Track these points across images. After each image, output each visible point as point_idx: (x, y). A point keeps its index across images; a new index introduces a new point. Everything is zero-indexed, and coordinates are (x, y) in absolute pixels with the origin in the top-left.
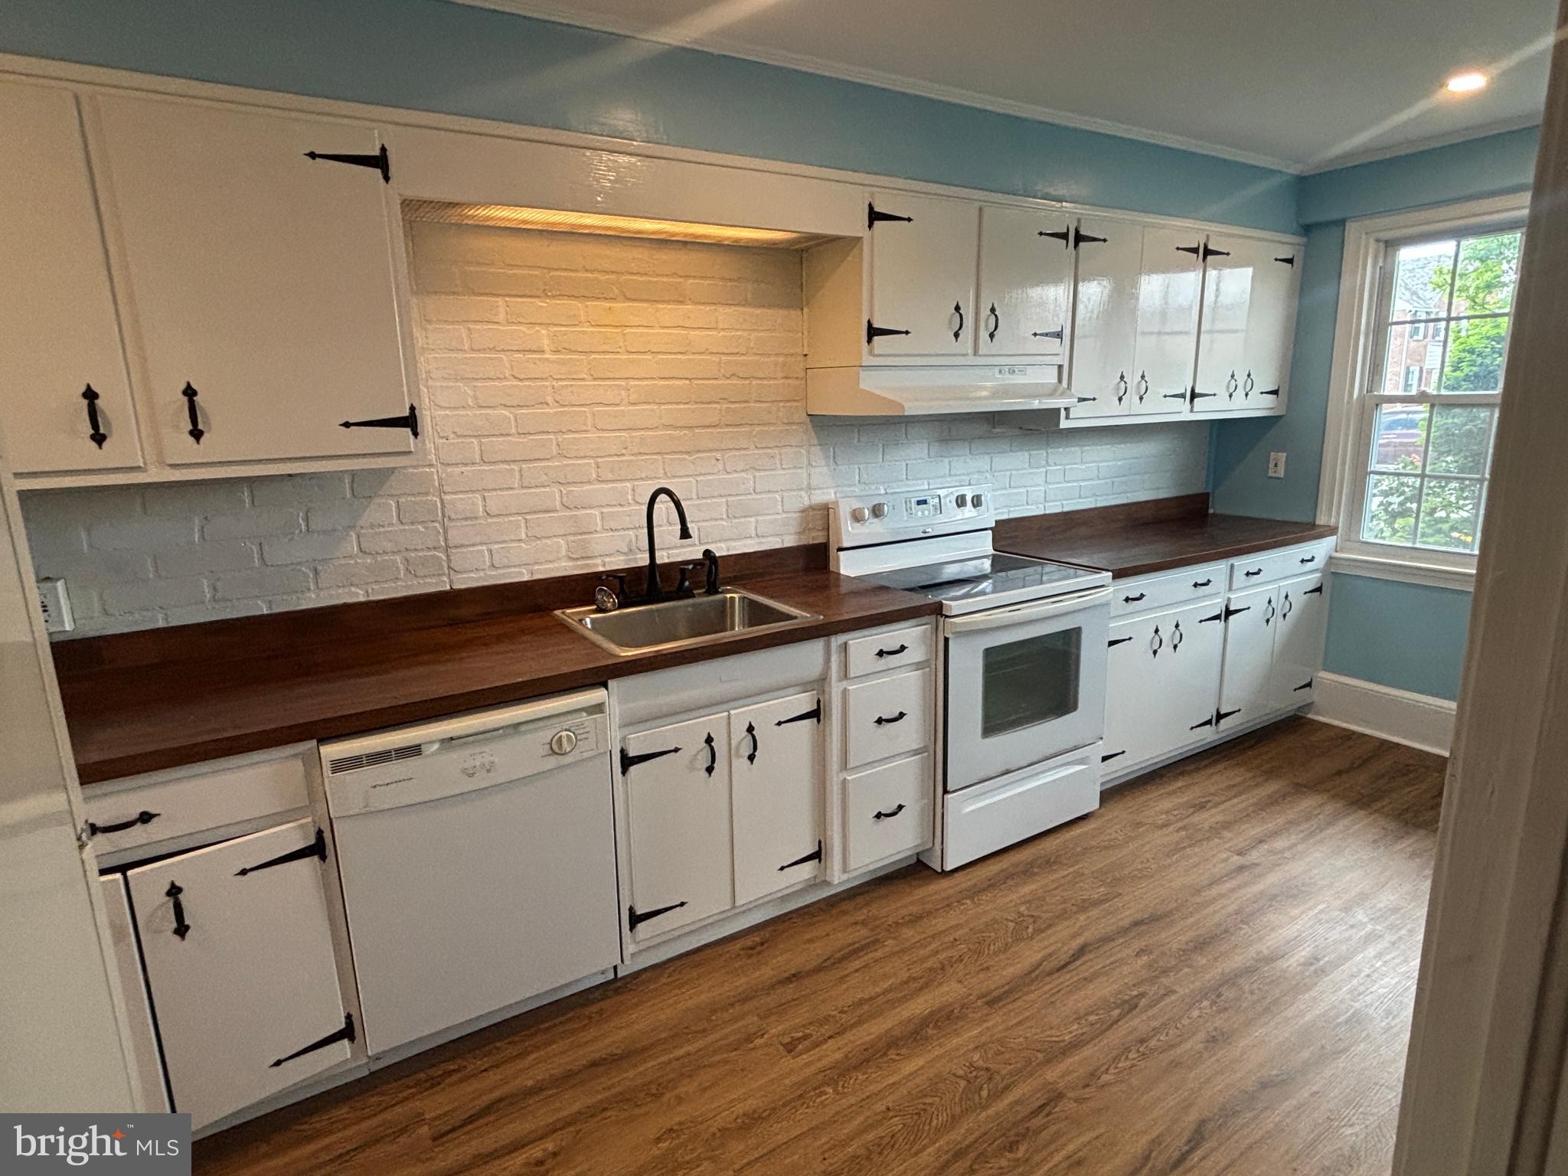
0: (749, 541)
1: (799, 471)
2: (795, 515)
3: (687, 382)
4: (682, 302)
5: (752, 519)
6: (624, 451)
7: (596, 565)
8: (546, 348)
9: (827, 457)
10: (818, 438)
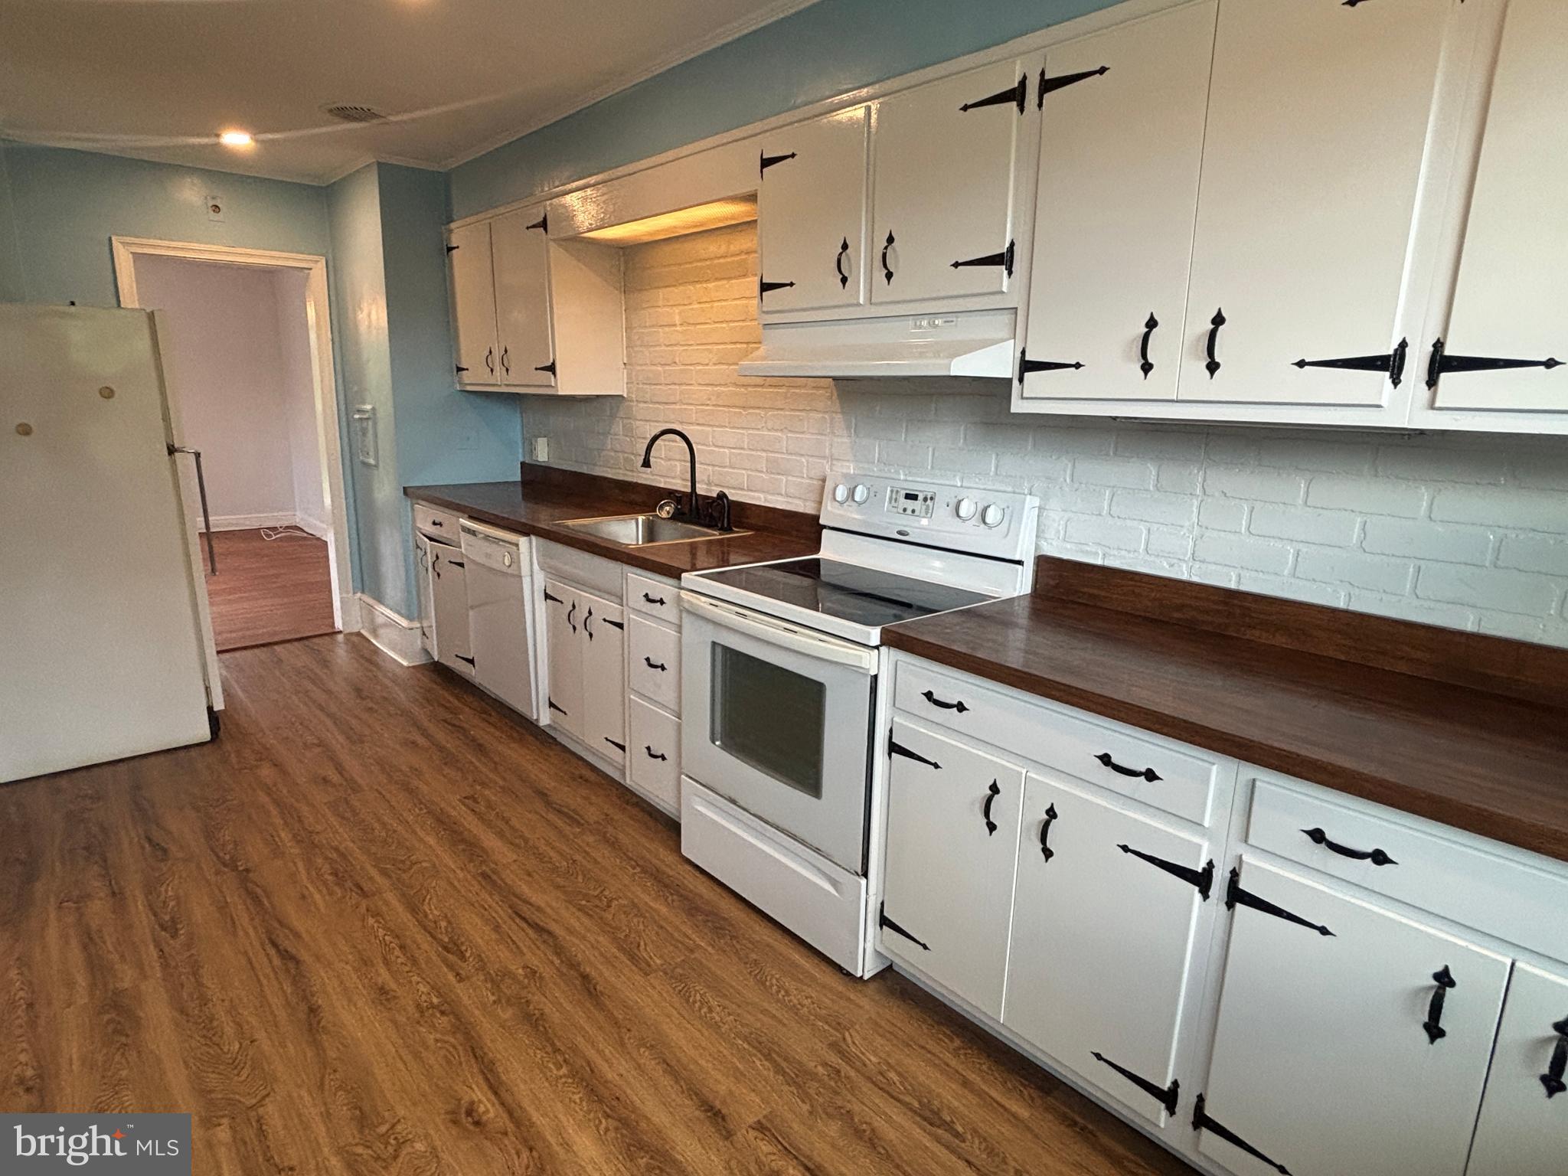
0: (780, 498)
1: (823, 437)
2: (815, 482)
3: (745, 346)
4: (745, 276)
5: (784, 478)
6: (708, 402)
7: (660, 482)
8: (678, 322)
9: (848, 428)
10: (842, 408)
